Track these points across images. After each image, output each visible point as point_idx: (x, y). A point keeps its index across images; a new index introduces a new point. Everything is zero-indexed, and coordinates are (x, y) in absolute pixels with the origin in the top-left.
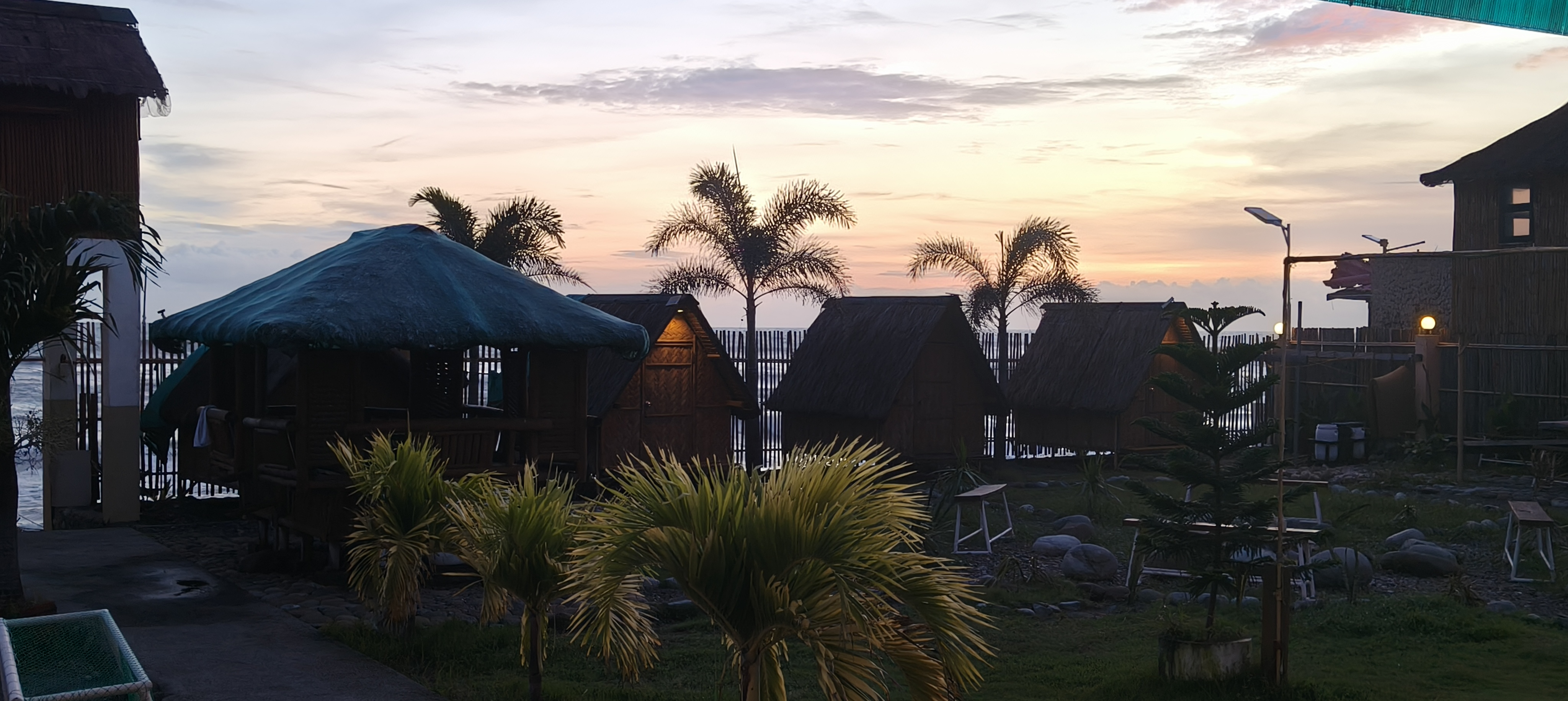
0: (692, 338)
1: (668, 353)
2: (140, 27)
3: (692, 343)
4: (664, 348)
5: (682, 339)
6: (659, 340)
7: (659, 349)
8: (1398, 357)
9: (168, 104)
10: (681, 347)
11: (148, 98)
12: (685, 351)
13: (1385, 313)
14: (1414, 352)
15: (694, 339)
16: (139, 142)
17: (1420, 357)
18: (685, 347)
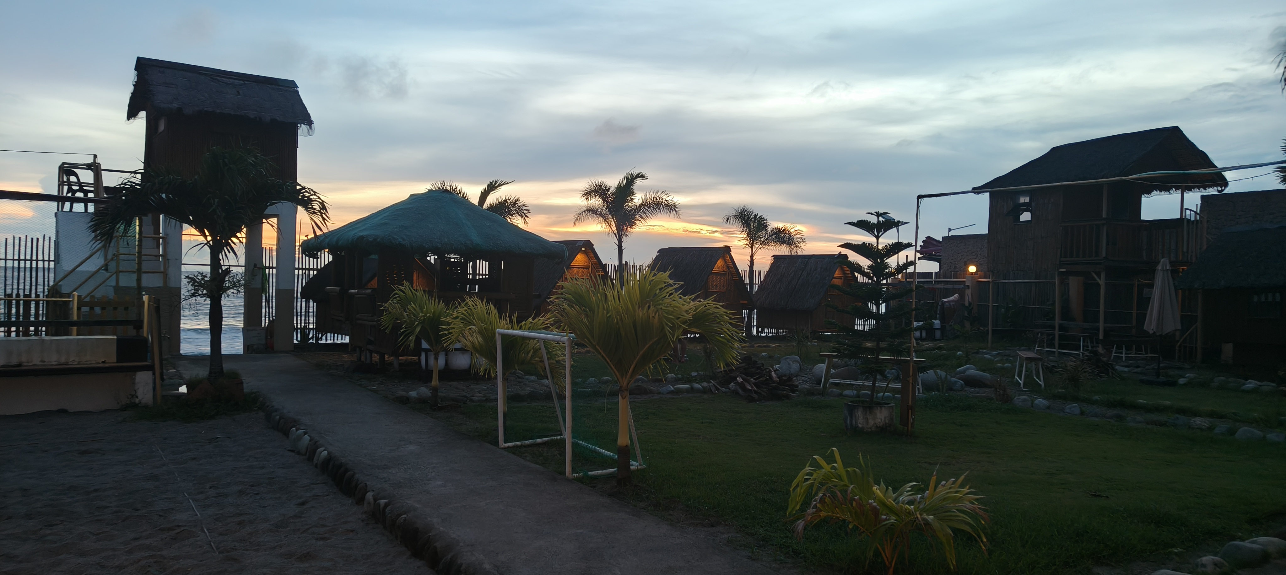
0: (590, 264)
1: (577, 271)
2: (299, 89)
3: (589, 266)
4: (575, 269)
5: (584, 264)
6: (571, 264)
7: (572, 269)
8: (957, 287)
9: (313, 129)
10: (583, 268)
11: (302, 125)
12: (585, 271)
13: (949, 266)
14: (965, 284)
15: (590, 265)
16: (297, 149)
17: (968, 286)
18: (586, 268)
